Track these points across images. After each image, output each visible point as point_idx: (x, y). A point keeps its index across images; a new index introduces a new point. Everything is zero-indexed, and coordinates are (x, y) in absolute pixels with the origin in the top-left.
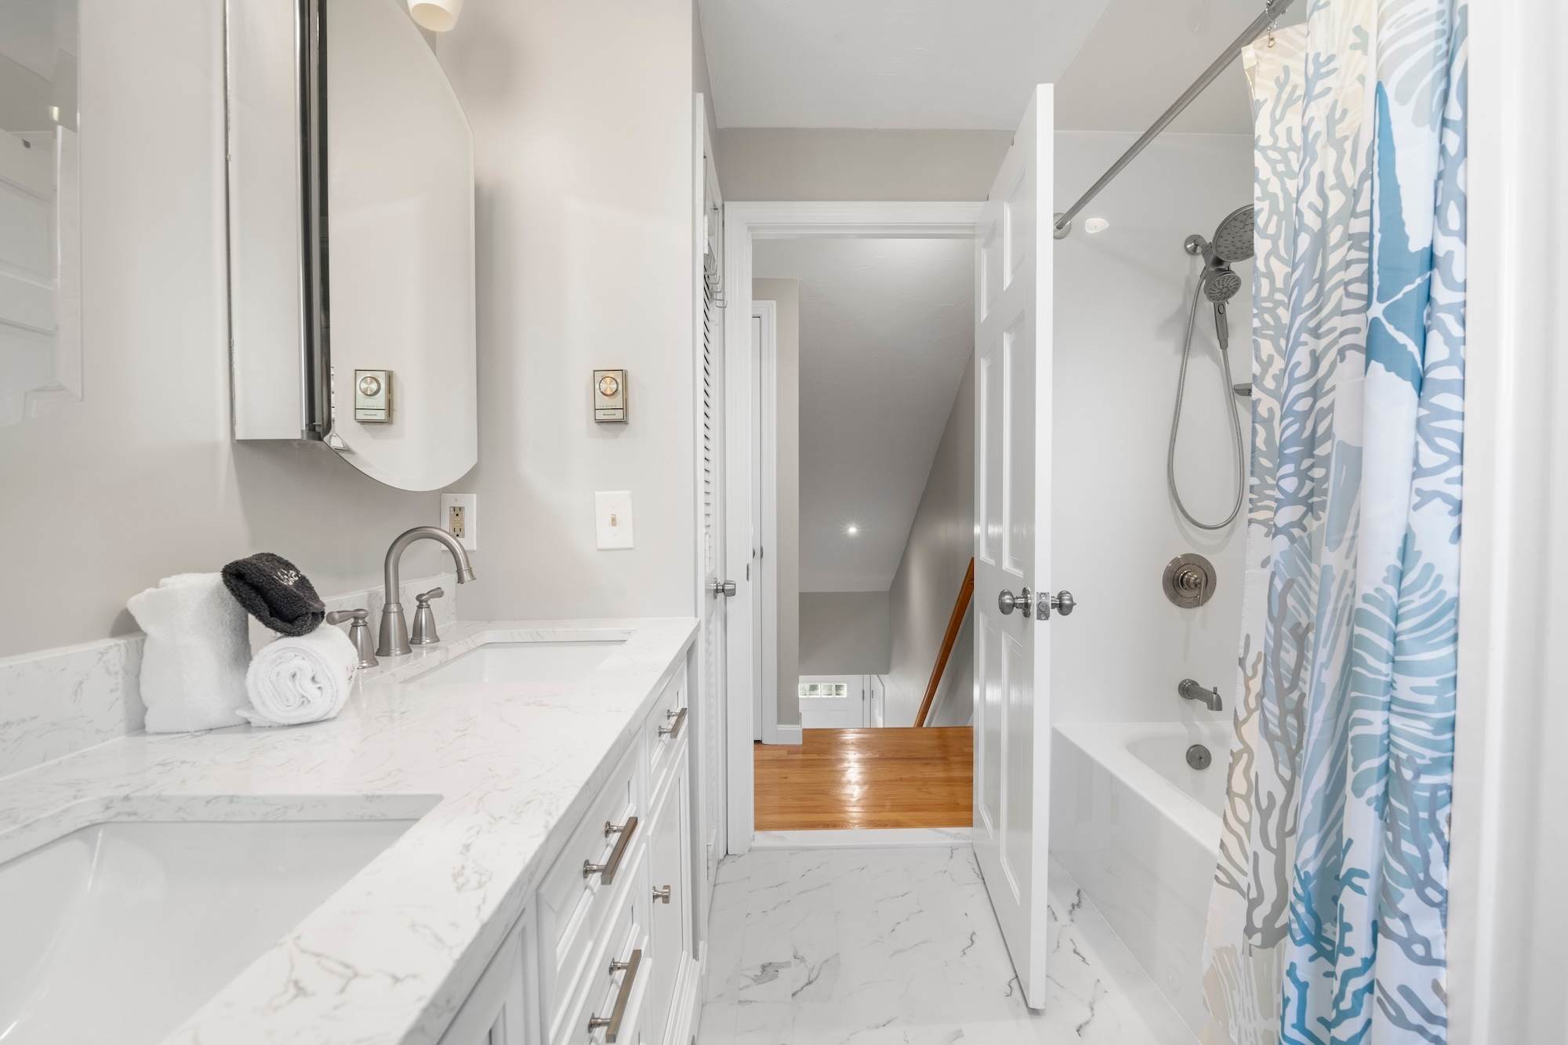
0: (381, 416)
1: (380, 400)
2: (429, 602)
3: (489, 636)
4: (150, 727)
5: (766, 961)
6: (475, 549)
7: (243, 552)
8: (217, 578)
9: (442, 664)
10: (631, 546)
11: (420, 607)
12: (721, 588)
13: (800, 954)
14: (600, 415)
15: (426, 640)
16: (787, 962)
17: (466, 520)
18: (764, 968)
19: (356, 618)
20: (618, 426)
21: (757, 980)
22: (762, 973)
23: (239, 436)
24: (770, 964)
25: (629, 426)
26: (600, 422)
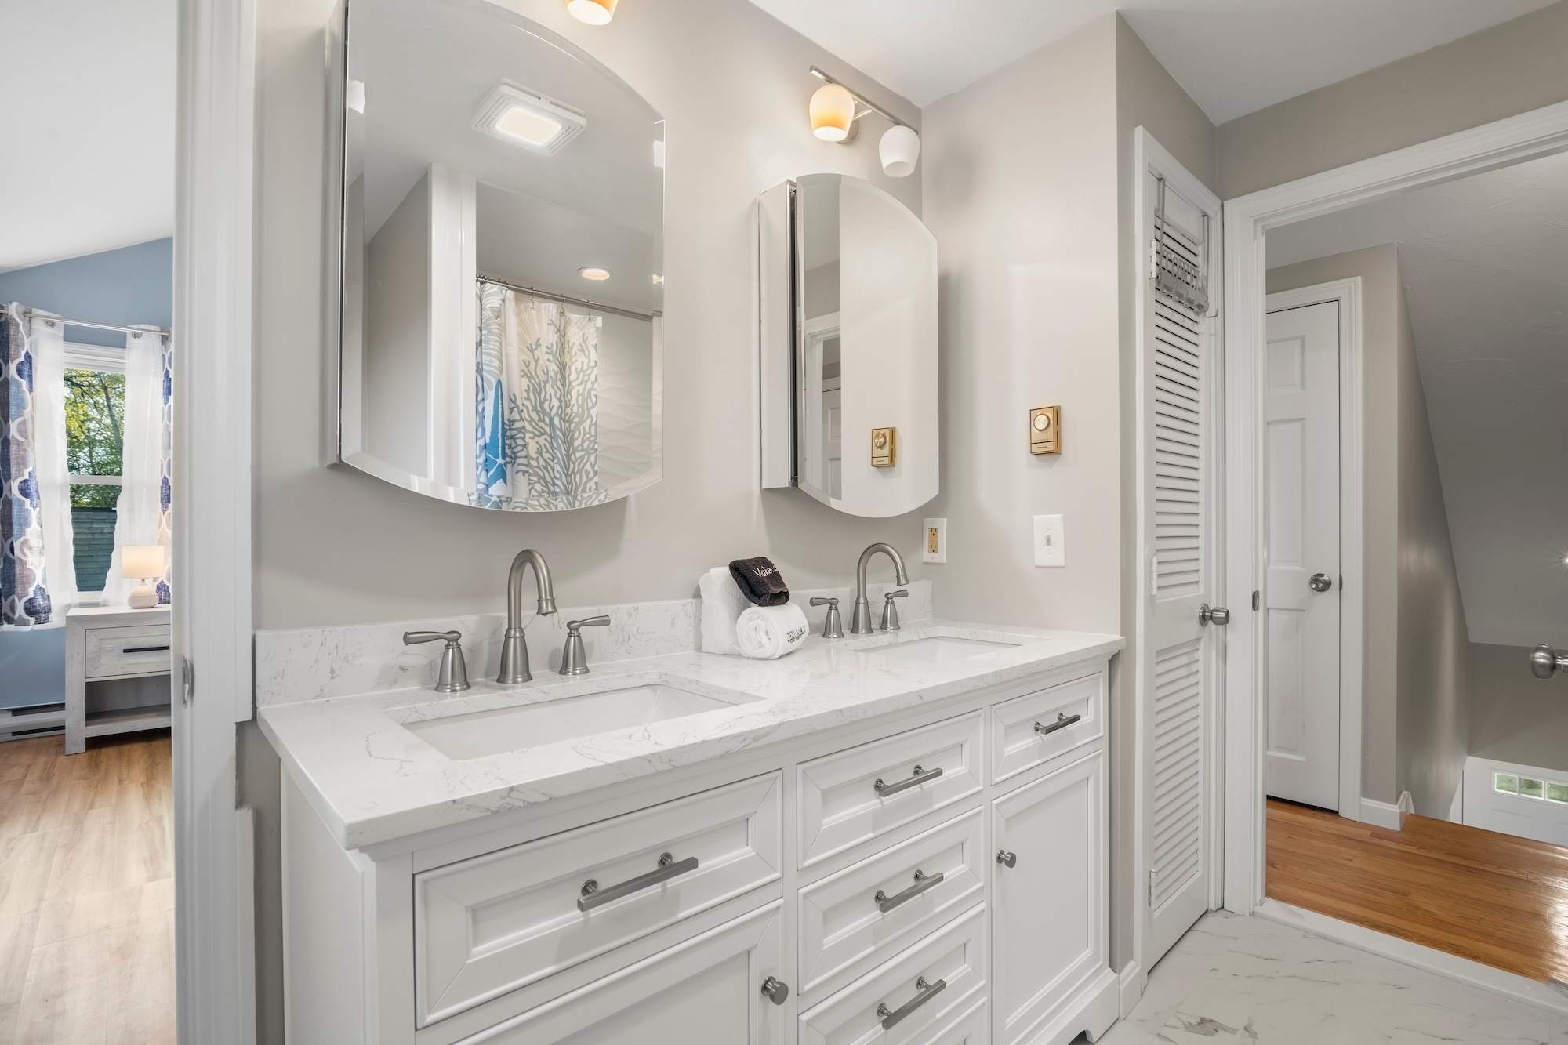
0: (886, 461)
1: (886, 451)
2: (894, 599)
3: (942, 631)
4: (704, 649)
5: (1209, 1016)
6: (945, 562)
7: (746, 553)
8: (727, 570)
9: (890, 646)
10: (1063, 565)
11: (887, 602)
12: (1210, 615)
13: (1254, 1028)
14: (1035, 449)
15: (890, 627)
16: (1233, 1029)
17: (939, 540)
18: (1203, 1021)
19: (831, 604)
20: (1053, 456)
21: (1189, 1027)
22: (1199, 1024)
23: (765, 486)
24: (1212, 1021)
25: (1062, 456)
26: (1037, 454)
